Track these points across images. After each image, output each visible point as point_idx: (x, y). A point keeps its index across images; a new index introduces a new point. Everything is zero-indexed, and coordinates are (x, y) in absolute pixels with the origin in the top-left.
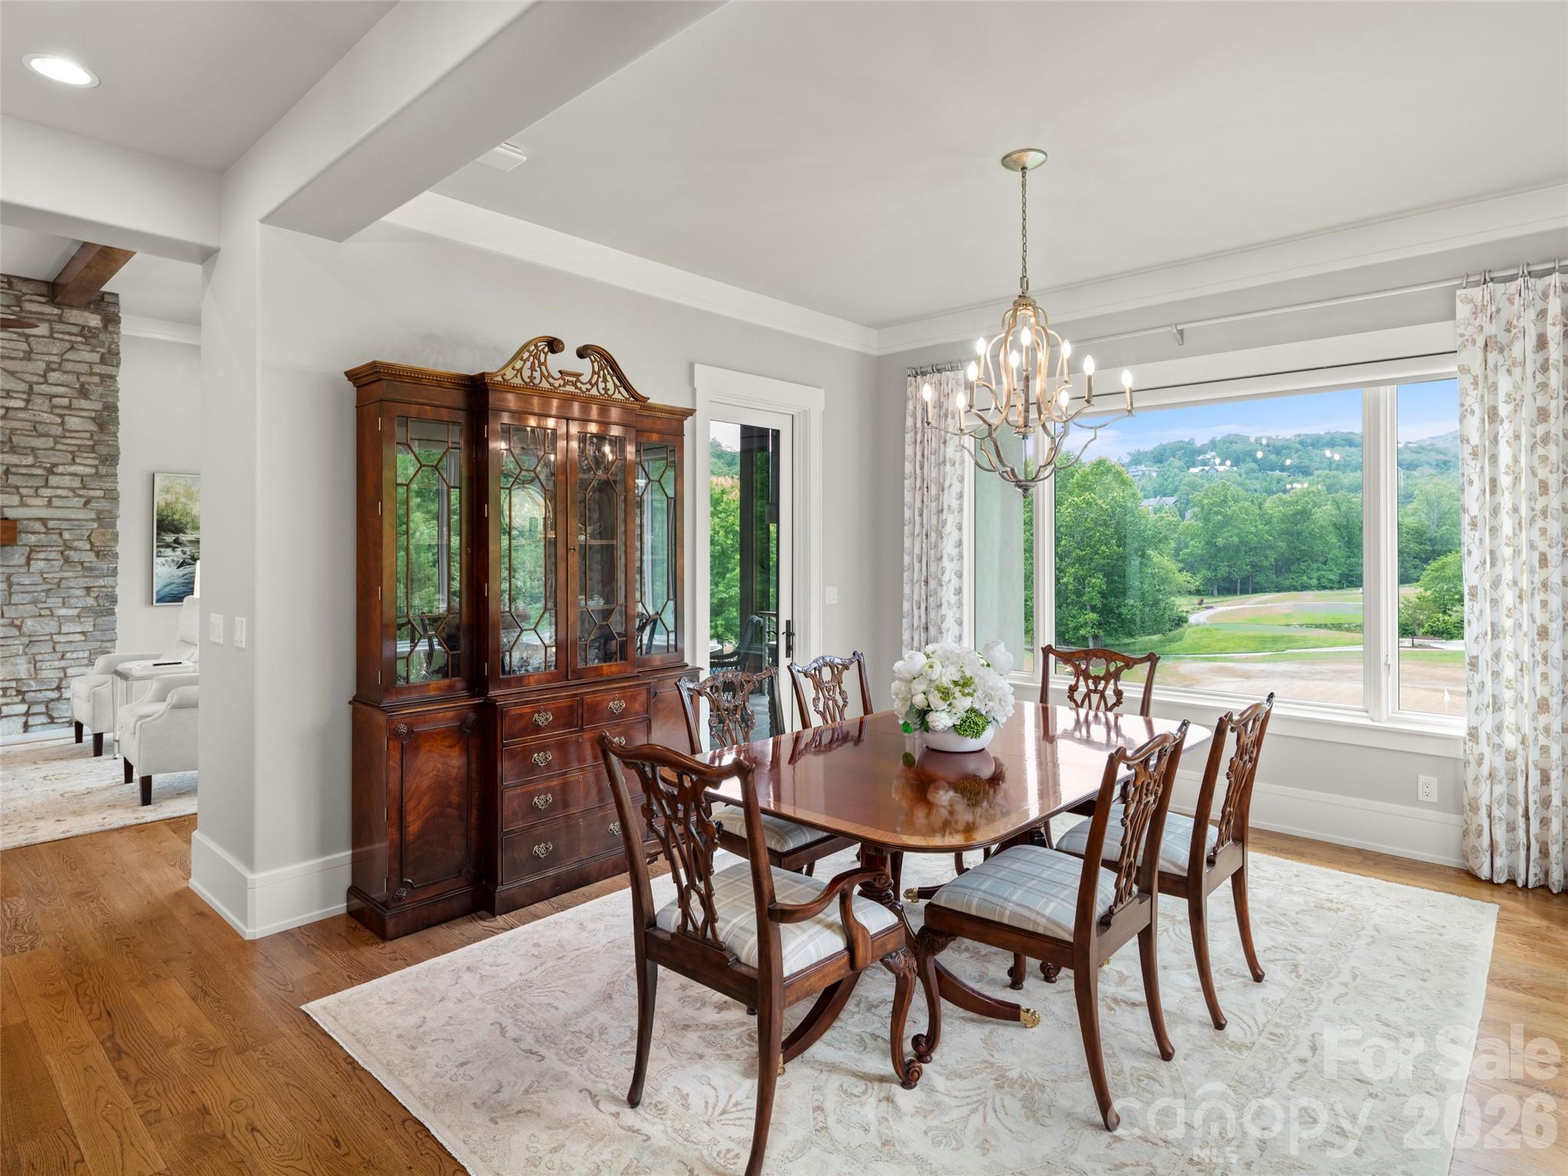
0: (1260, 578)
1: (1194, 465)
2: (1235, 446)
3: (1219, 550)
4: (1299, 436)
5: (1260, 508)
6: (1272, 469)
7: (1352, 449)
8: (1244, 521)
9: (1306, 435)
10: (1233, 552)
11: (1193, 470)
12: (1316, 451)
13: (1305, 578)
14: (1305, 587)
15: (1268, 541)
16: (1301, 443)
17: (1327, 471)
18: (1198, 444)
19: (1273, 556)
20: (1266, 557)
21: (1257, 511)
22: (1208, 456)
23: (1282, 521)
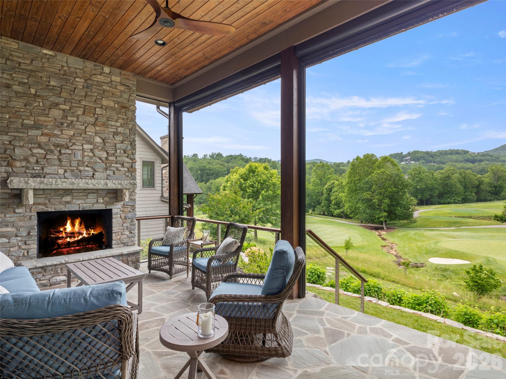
0: (433, 200)
1: (402, 161)
2: (417, 155)
3: (418, 190)
4: (439, 151)
5: (432, 175)
6: (431, 162)
7: (459, 155)
8: (427, 180)
9: (442, 151)
10: (422, 191)
11: (402, 163)
12: (446, 156)
13: (449, 200)
14: (449, 203)
15: (436, 186)
16: (440, 153)
17: (451, 163)
18: (404, 154)
19: (437, 192)
20: (435, 192)
21: (432, 176)
22: (407, 158)
23: (441, 180)
